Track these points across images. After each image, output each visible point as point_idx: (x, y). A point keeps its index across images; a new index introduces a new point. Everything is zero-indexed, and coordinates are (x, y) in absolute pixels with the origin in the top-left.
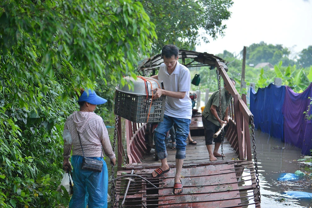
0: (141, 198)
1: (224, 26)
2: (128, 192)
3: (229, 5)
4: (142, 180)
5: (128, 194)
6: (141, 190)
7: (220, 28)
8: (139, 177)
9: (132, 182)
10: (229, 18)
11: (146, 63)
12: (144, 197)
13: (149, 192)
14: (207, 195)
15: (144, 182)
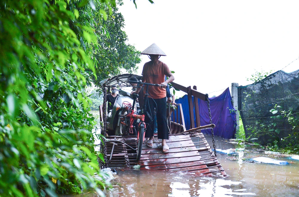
0: (124, 156)
1: (138, 67)
2: (114, 151)
3: (140, 55)
4: (123, 145)
5: (113, 153)
6: (123, 151)
7: (135, 69)
8: (122, 143)
9: (115, 146)
10: (141, 62)
11: (107, 81)
12: (126, 155)
13: (129, 152)
14: (174, 153)
15: (125, 146)
